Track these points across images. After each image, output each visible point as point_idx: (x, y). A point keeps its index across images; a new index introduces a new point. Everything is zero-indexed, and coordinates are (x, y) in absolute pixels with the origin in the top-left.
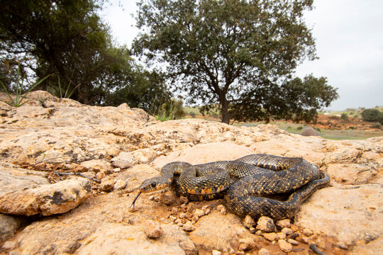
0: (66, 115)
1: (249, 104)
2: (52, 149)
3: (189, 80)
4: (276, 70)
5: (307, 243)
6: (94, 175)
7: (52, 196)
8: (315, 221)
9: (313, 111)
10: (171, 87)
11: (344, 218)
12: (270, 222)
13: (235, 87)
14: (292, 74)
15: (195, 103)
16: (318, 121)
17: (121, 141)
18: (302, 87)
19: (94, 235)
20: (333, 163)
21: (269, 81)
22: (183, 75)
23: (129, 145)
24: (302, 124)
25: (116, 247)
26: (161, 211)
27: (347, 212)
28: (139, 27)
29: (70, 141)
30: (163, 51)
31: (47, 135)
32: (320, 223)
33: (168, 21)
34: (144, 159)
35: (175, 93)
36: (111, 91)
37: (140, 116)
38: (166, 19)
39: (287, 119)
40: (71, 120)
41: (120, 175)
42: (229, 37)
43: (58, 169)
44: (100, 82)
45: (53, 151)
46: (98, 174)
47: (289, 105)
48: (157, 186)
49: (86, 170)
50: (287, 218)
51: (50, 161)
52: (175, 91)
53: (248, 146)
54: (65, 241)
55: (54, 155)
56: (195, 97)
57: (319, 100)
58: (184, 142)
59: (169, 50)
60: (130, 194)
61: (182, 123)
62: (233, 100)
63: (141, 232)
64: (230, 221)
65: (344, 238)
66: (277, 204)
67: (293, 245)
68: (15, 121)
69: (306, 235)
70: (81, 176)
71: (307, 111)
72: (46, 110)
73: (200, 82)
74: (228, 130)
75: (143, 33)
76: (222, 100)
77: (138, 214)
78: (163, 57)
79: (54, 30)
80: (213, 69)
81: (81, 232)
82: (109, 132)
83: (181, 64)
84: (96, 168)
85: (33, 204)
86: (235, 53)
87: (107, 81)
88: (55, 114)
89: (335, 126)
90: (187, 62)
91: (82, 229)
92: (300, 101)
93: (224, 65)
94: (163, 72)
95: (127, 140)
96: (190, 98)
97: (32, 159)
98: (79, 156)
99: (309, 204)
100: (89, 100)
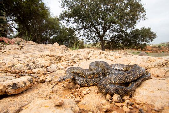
0: (28, 48)
1: (114, 42)
2: (19, 63)
3: (86, 32)
4: (127, 25)
5: (138, 108)
6: (37, 75)
7: (12, 85)
8: (142, 96)
9: (145, 44)
10: (78, 35)
11: (158, 95)
12: (119, 97)
13: (108, 34)
14: (134, 27)
15: (89, 42)
16: (147, 49)
17: (52, 59)
18: (139, 33)
19: (30, 104)
20: (153, 67)
21: (123, 31)
22: (83, 29)
23: (56, 61)
24: (139, 50)
25: (38, 111)
26: (66, 92)
27: (159, 91)
28: (63, 7)
29: (28, 60)
30: (74, 18)
31: (17, 57)
32: (145, 98)
33: (76, 4)
34: (62, 67)
35: (80, 38)
36: (51, 37)
37: (63, 48)
38: (75, 3)
39: (132, 49)
40: (30, 50)
41: (50, 75)
42: (104, 10)
43: (22, 72)
44: (46, 33)
45: (20, 64)
46: (39, 75)
47: (133, 42)
48: (66, 80)
49: (34, 73)
50: (128, 95)
51: (18, 69)
52: (80, 36)
53: (112, 61)
54: (14, 108)
55: (20, 66)
56: (89, 39)
57: (148, 39)
58: (82, 59)
59: (77, 18)
60: (53, 84)
61: (82, 51)
62: (107, 40)
63: (53, 103)
64: (99, 97)
65: (157, 106)
66: (122, 88)
67: (131, 109)
68: (5, 52)
69: (138, 104)
70: (31, 76)
71: (141, 44)
72: (19, 46)
73: (91, 32)
74: (103, 53)
75: (65, 10)
76: (102, 40)
77: (54, 94)
78: (74, 21)
79: (24, 10)
80: (97, 26)
81: (24, 103)
82: (47, 55)
83: (82, 24)
84: (39, 72)
85: (2, 89)
86: (107, 18)
87: (49, 33)
88: (23, 48)
89: (155, 51)
90: (85, 23)
91: (25, 101)
92: (138, 40)
93: (102, 24)
94: (74, 28)
95: (55, 59)
96: (87, 40)
97: (10, 68)
98: (32, 67)
99: (140, 88)
100: (41, 42)
